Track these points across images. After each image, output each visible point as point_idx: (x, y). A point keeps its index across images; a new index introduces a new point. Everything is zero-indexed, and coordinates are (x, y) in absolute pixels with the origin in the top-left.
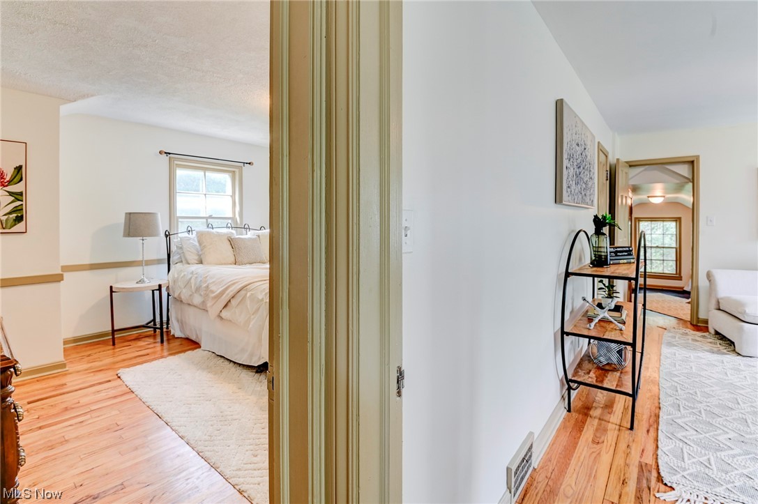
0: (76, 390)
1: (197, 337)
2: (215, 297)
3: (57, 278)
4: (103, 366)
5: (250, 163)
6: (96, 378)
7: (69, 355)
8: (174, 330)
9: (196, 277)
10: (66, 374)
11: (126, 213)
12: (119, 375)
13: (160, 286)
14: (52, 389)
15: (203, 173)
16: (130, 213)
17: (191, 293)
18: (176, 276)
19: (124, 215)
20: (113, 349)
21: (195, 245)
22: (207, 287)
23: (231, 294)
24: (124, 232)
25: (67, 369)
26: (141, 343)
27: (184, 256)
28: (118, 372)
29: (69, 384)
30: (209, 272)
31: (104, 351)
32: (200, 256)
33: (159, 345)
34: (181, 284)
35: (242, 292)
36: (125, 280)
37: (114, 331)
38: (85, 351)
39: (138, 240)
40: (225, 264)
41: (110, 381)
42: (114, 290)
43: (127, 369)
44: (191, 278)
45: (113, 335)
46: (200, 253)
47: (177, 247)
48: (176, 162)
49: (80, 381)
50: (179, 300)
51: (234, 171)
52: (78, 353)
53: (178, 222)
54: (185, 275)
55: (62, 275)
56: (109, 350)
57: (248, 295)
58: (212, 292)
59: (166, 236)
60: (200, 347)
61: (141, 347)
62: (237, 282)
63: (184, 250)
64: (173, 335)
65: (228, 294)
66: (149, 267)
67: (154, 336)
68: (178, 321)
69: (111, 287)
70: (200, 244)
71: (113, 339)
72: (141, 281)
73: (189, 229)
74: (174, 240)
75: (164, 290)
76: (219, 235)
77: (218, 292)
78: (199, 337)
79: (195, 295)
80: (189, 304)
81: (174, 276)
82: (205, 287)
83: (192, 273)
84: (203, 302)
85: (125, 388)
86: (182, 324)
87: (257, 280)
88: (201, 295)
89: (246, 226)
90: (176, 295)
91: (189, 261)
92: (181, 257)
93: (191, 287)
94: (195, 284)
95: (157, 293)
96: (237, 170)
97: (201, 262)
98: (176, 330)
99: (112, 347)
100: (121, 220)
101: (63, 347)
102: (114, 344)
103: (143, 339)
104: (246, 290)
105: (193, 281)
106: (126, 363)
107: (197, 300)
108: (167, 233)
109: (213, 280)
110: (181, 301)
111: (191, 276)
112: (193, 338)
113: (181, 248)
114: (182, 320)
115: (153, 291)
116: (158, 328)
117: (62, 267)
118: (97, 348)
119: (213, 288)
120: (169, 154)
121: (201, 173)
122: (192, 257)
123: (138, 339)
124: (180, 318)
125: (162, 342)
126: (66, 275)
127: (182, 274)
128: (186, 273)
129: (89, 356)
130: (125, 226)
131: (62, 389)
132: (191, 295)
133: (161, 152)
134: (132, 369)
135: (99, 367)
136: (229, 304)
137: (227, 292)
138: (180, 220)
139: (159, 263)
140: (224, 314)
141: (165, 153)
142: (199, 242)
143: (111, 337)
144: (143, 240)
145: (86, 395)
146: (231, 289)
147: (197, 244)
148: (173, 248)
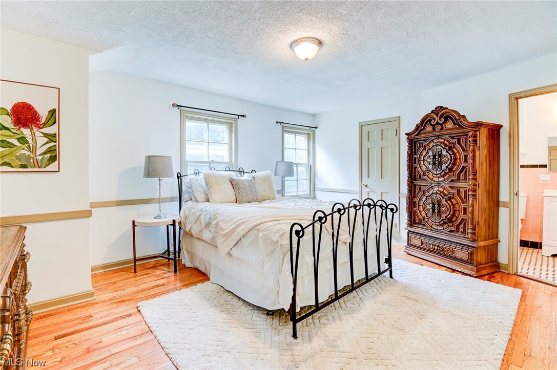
0: (100, 325)
1: (206, 269)
2: (225, 235)
3: (87, 214)
4: (125, 296)
5: (243, 116)
6: (118, 310)
7: (97, 282)
8: (185, 259)
9: (206, 214)
10: (93, 304)
11: (146, 157)
12: (139, 309)
13: (174, 221)
14: (78, 321)
15: (206, 125)
16: (149, 157)
17: (201, 229)
18: (187, 213)
19: (145, 158)
20: (135, 277)
21: (202, 185)
22: (217, 224)
23: (242, 233)
24: (144, 173)
25: (95, 298)
26: (158, 272)
27: (194, 195)
28: (139, 305)
29: (95, 316)
30: (217, 210)
31: (127, 279)
32: (207, 195)
33: (172, 274)
34: (191, 220)
35: (254, 232)
36: (145, 215)
37: (135, 260)
38: (112, 278)
39: (156, 180)
40: (228, 202)
41: (130, 315)
42: (136, 224)
43: (146, 302)
44: (201, 215)
45: (135, 262)
46: (207, 192)
47: (187, 187)
48: (185, 114)
49: (104, 314)
50: (189, 234)
51: (231, 123)
52: (106, 279)
53: (187, 166)
54: (195, 212)
55: (91, 211)
56: (131, 278)
57: (261, 235)
58: (222, 230)
59: (178, 177)
60: (208, 279)
61: (157, 276)
62: (246, 222)
63: (194, 190)
64: (184, 265)
65: (238, 233)
66: (164, 204)
67: (168, 265)
68: (188, 252)
69: (134, 222)
70: (207, 185)
71: (135, 265)
72: (158, 217)
73: (196, 171)
74: (185, 181)
75: (177, 224)
76: (222, 177)
77: (228, 230)
78: (208, 269)
79: (205, 230)
80: (199, 239)
81: (185, 212)
82: (215, 224)
83: (201, 210)
84: (213, 238)
85: (144, 326)
86: (192, 255)
87: (267, 220)
88: (210, 231)
89: (241, 170)
90: (187, 230)
91: (198, 200)
92: (190, 196)
93: (201, 223)
94: (205, 220)
95: (171, 228)
96: (233, 122)
97: (208, 201)
98: (186, 260)
99: (133, 275)
100: (142, 163)
101: (91, 273)
102: (135, 272)
103: (159, 267)
104: (258, 230)
105: (202, 218)
106: (146, 294)
107: (207, 235)
108: (179, 175)
109: (223, 218)
110: (192, 235)
111: (200, 213)
112: (202, 269)
113: (191, 188)
114: (191, 252)
115: (167, 226)
116: (172, 259)
117: (91, 203)
118: (122, 275)
119: (222, 225)
120: (181, 106)
121: (204, 125)
122: (200, 196)
123: (155, 267)
124: (190, 250)
125: (175, 271)
126: (95, 211)
127: (193, 211)
128: (195, 210)
129: (115, 283)
130: (145, 168)
131: (88, 322)
132: (200, 231)
133: (173, 105)
134: (151, 301)
135: (122, 297)
136: (239, 242)
137: (238, 230)
138: (188, 164)
139: (172, 201)
140: (234, 252)
141: (177, 106)
142: (206, 182)
143: (133, 264)
144: (160, 180)
145: (108, 333)
146: (241, 228)
147: (205, 185)
148: (184, 188)
